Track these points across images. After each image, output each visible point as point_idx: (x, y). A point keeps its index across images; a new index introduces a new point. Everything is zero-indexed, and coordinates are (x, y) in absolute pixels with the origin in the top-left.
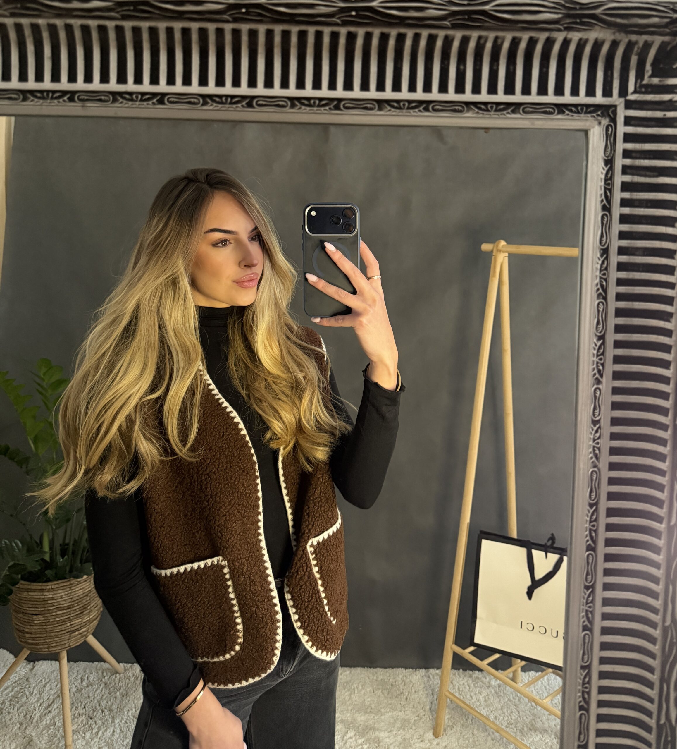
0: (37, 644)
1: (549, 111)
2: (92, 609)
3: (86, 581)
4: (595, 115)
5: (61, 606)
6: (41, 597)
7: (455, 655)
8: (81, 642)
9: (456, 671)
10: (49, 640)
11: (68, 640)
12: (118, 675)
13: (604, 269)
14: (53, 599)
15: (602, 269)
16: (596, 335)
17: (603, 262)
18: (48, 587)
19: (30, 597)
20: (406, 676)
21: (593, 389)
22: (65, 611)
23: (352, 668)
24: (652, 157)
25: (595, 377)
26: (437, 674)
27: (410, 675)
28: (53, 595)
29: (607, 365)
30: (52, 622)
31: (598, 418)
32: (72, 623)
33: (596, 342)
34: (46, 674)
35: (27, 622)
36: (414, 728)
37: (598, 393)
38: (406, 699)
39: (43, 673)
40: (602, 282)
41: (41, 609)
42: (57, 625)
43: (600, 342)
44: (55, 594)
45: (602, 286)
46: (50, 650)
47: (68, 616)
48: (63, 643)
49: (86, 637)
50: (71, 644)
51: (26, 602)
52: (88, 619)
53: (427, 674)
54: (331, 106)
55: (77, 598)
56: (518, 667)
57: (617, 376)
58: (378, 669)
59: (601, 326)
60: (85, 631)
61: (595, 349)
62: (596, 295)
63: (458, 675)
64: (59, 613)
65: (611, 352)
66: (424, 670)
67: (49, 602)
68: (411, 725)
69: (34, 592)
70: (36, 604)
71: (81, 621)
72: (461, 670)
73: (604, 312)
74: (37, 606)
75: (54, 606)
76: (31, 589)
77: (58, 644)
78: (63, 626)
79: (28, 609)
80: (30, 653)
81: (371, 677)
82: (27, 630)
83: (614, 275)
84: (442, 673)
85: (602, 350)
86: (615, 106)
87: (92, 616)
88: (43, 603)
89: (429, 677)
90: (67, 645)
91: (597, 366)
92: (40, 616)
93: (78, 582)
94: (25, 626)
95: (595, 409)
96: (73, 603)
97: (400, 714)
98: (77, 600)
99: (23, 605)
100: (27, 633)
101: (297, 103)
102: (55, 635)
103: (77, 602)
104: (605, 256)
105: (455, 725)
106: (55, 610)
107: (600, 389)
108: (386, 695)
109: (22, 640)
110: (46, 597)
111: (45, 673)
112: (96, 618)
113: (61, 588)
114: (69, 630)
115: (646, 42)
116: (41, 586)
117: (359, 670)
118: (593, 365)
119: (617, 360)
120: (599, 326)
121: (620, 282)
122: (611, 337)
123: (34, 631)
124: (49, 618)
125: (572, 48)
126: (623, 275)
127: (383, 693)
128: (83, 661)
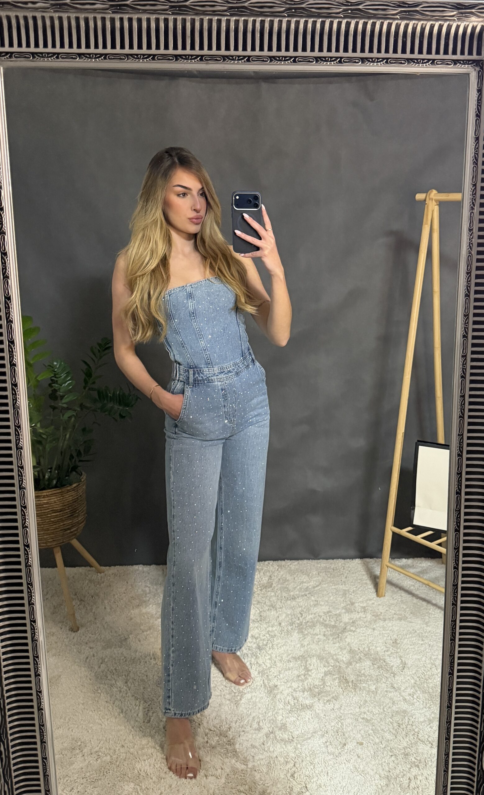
1: (450, 63)
2: (80, 512)
3: (74, 490)
4: (472, 65)
5: (55, 509)
10: (47, 536)
12: (99, 574)
18: (43, 494)
20: (344, 564)
22: (58, 514)
23: (299, 561)
32: (64, 523)
36: (353, 594)
38: (346, 577)
47: (61, 518)
48: (57, 539)
50: (64, 541)
52: (77, 520)
54: (337, 62)
55: (67, 503)
58: (321, 560)
64: (53, 514)
67: (44, 506)
68: (350, 593)
75: (49, 509)
77: (54, 539)
78: (57, 525)
81: (316, 565)
87: (80, 519)
93: (68, 490)
96: (64, 507)
97: (341, 587)
98: (68, 504)
101: (319, 60)
103: (67, 506)
104: (477, 141)
105: (387, 591)
106: (50, 512)
108: (329, 576)
112: (84, 520)
113: (55, 495)
114: (62, 529)
124: (45, 519)
127: (326, 575)
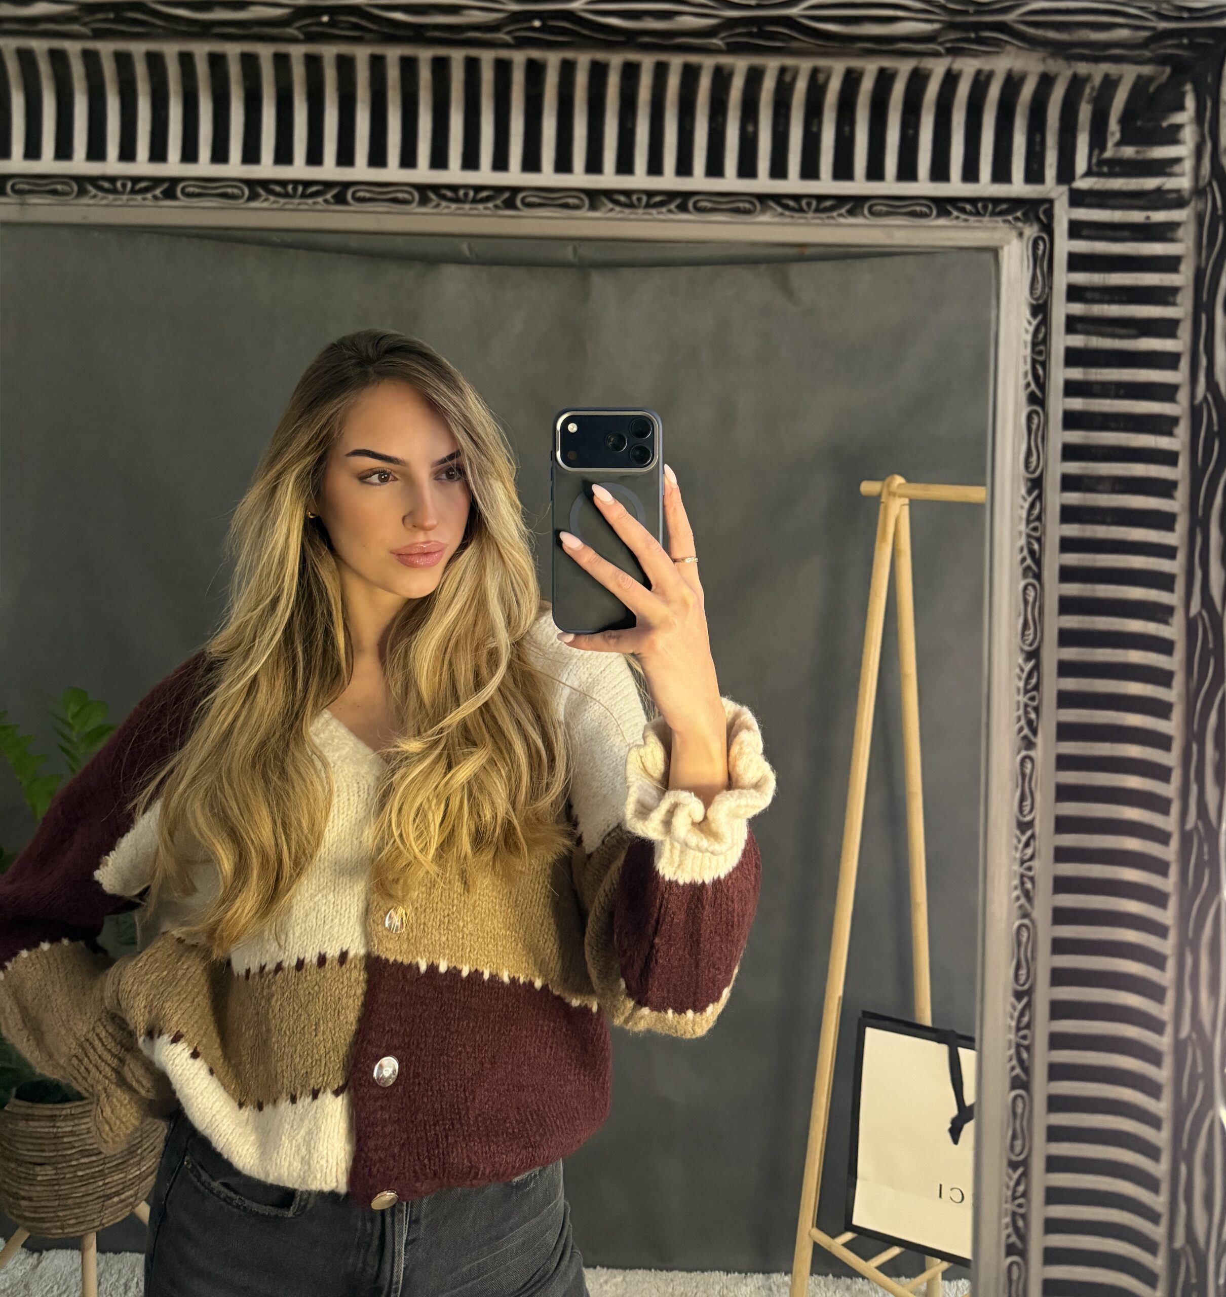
0: (42, 1220)
1: (921, 211)
2: (145, 1153)
4: (1010, 218)
6: (51, 1130)
7: (817, 1249)
8: (123, 1217)
9: (820, 1278)
10: (64, 1213)
11: (100, 1212)
13: (1035, 519)
14: (72, 1134)
15: (1032, 518)
16: (1022, 650)
17: (1032, 506)
18: (64, 1112)
19: (30, 1130)
20: (727, 1288)
21: (1019, 758)
22: (94, 1158)
24: (1125, 298)
25: (1022, 734)
26: (785, 1284)
27: (736, 1285)
28: (73, 1126)
29: (1044, 711)
30: (69, 1178)
31: (1028, 818)
32: (107, 1181)
33: (1024, 666)
34: (61, 1276)
35: (25, 1178)
37: (1029, 765)
39: (56, 1273)
40: (1032, 544)
41: (51, 1154)
42: (79, 1184)
43: (1031, 664)
44: (77, 1125)
45: (1032, 552)
46: (66, 1231)
47: (101, 1168)
48: (88, 1218)
49: (133, 1208)
50: (105, 1221)
51: (23, 1140)
52: (138, 1172)
53: (767, 1283)
54: (499, 202)
56: (937, 1273)
57: (1065, 732)
58: (676, 1272)
59: (1031, 631)
60: (131, 1196)
61: (1020, 678)
62: (1019, 570)
63: (825, 1285)
64: (83, 1160)
65: (1052, 684)
66: (761, 1275)
67: (66, 1140)
69: (39, 1120)
70: (41, 1144)
71: (125, 1177)
72: (830, 1276)
73: (1037, 604)
74: (43, 1147)
75: (75, 1147)
76: (33, 1115)
77: (81, 1220)
78: (91, 1187)
79: (26, 1153)
80: (29, 1237)
82: (23, 1193)
83: (1055, 530)
84: (793, 1281)
85: (1034, 681)
86: (1051, 202)
87: (143, 1170)
88: (54, 1141)
89: (770, 1289)
90: (97, 1223)
91: (1026, 713)
92: (48, 1168)
94: (20, 1186)
95: (1022, 799)
99: (19, 1145)
100: (24, 1198)
101: (432, 196)
102: (74, 1204)
104: (1036, 493)
106: (76, 1156)
107: (1031, 759)
109: (15, 1212)
110: (60, 1130)
111: (59, 1275)
112: (152, 1173)
114: (102, 1193)
115: (1107, 77)
116: (51, 1109)
117: (640, 1274)
118: (1018, 709)
119: (1066, 700)
120: (1027, 633)
121: (1067, 545)
122: (1052, 654)
123: (35, 1194)
124: (66, 1171)
125: (963, 90)
126: (1073, 530)
128: (131, 1251)
